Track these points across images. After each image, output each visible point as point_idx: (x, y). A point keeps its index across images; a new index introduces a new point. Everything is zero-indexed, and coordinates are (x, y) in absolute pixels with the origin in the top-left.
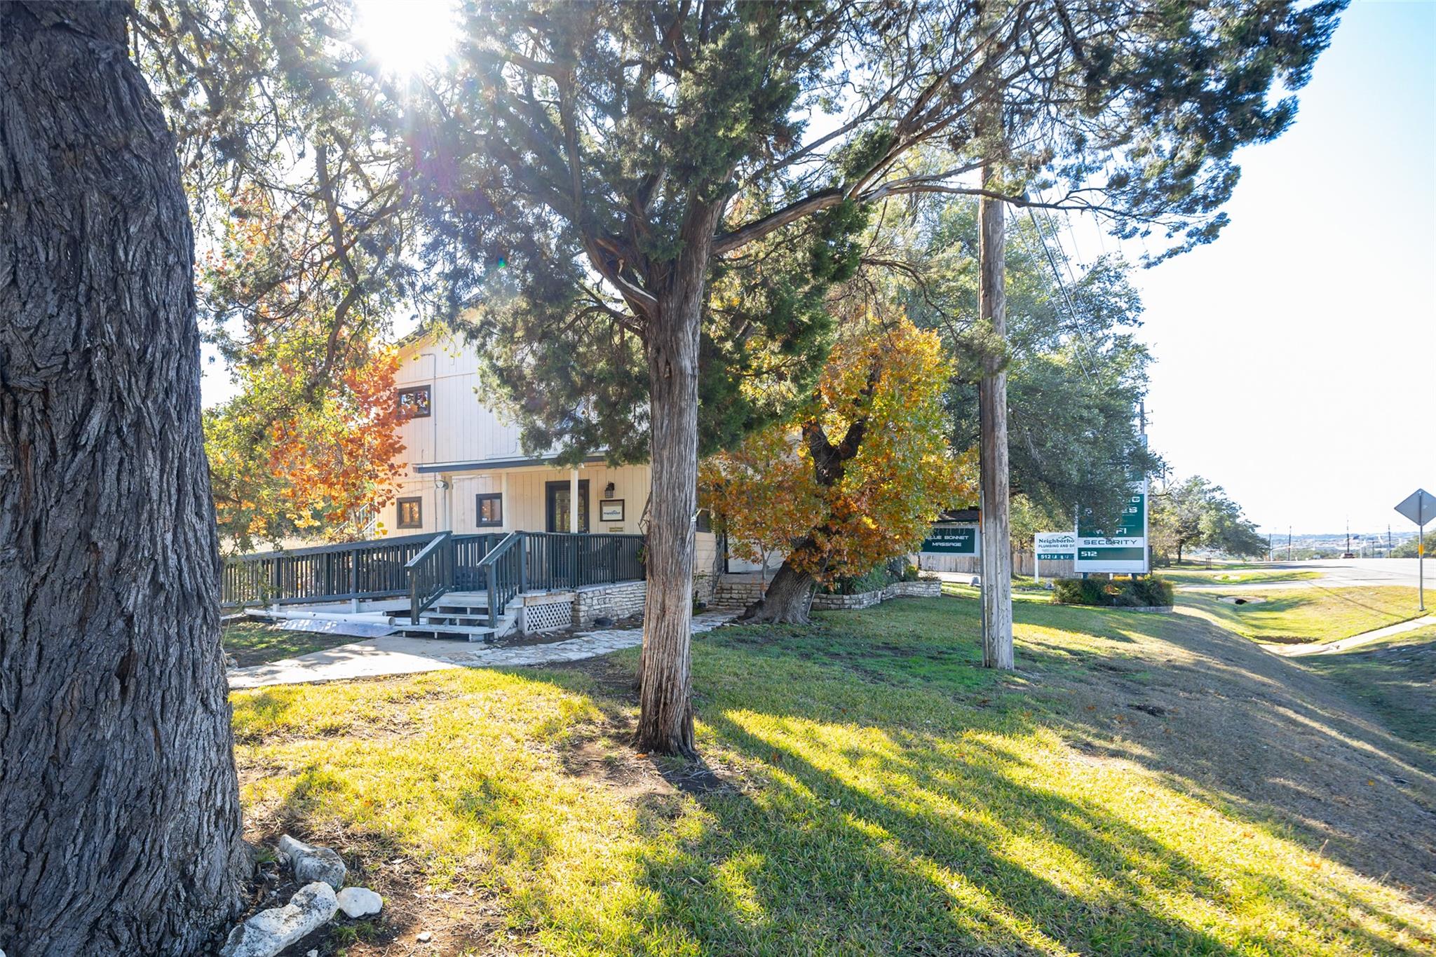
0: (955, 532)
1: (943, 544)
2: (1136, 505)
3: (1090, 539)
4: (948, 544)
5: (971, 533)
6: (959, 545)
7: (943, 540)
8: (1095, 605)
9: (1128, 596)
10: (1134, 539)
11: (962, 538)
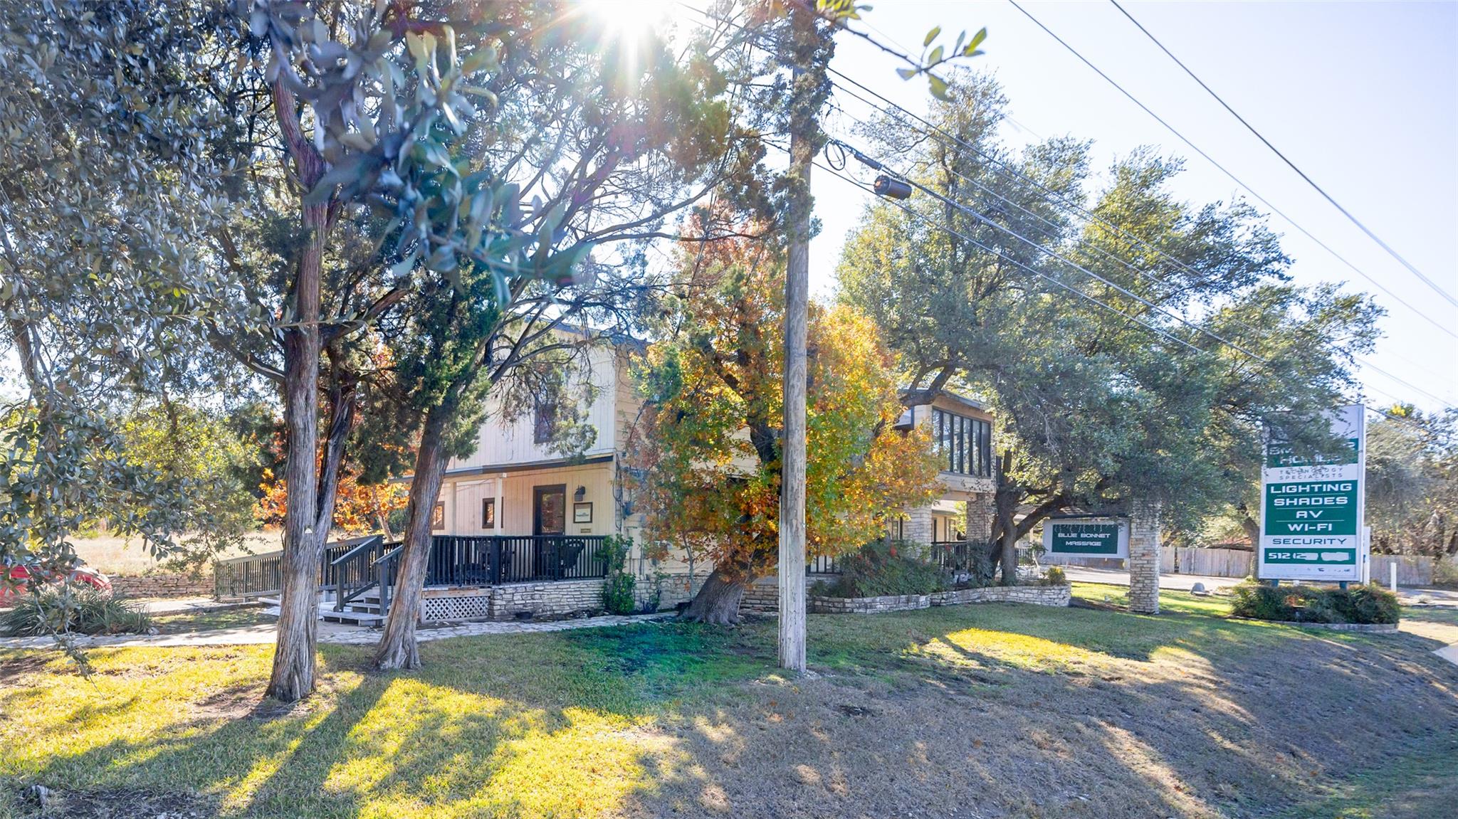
0: (1089, 529)
1: (1079, 543)
2: (1346, 494)
3: (1282, 537)
4: (1085, 544)
5: (1113, 530)
6: (1098, 544)
7: (1079, 539)
8: (1270, 619)
9: (1319, 609)
10: (1342, 537)
11: (1102, 536)
